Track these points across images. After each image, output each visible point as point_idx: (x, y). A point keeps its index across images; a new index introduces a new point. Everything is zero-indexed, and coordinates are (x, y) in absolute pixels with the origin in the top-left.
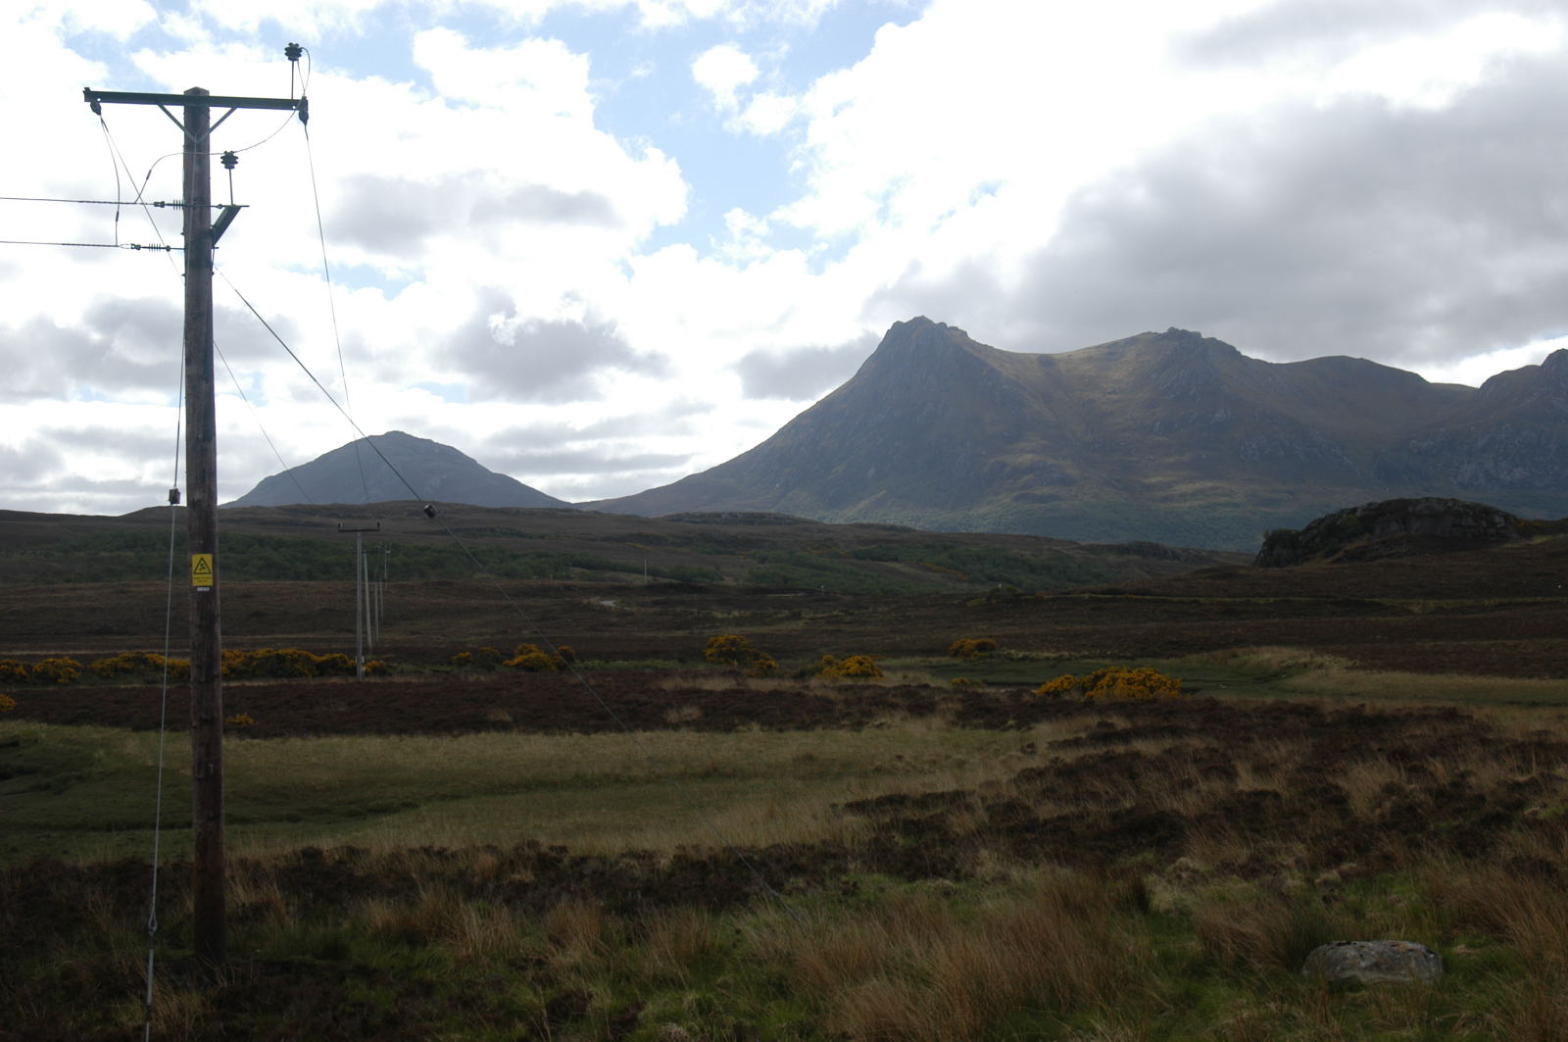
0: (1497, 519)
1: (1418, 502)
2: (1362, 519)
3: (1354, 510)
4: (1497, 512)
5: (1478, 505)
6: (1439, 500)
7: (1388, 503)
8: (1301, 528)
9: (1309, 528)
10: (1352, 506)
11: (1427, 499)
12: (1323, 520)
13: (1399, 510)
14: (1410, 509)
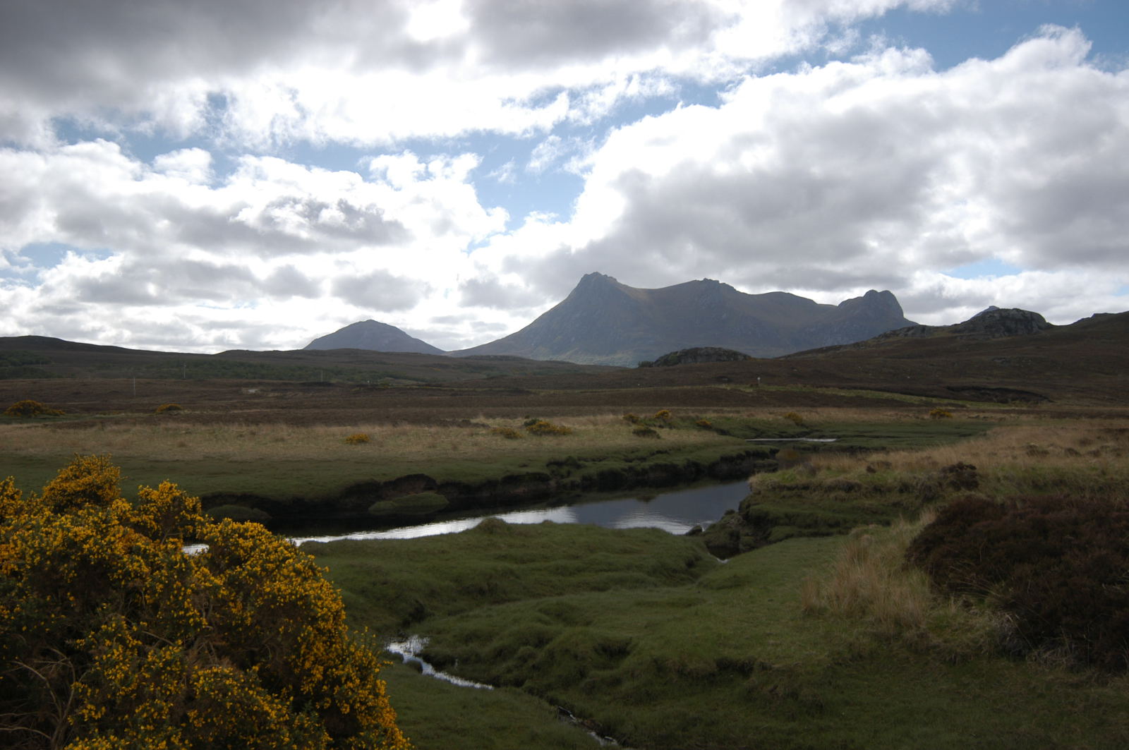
0: (739, 357)
1: (701, 349)
2: (678, 357)
3: (677, 352)
4: (740, 354)
5: (731, 351)
6: (712, 348)
7: (691, 350)
8: (654, 361)
9: (657, 361)
10: (675, 351)
11: (706, 348)
12: (662, 357)
13: (693, 354)
14: (699, 352)
